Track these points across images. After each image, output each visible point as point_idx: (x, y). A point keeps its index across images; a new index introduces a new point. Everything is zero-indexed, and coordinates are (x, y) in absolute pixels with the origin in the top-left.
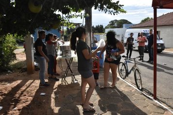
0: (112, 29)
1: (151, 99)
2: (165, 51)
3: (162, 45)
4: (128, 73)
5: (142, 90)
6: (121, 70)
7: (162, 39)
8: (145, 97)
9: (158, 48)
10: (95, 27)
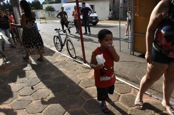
0: (50, 5)
1: (81, 63)
2: (99, 23)
3: (96, 18)
4: (62, 45)
5: (76, 58)
6: (57, 43)
7: (95, 12)
8: (76, 63)
9: (93, 21)
10: (31, 2)
